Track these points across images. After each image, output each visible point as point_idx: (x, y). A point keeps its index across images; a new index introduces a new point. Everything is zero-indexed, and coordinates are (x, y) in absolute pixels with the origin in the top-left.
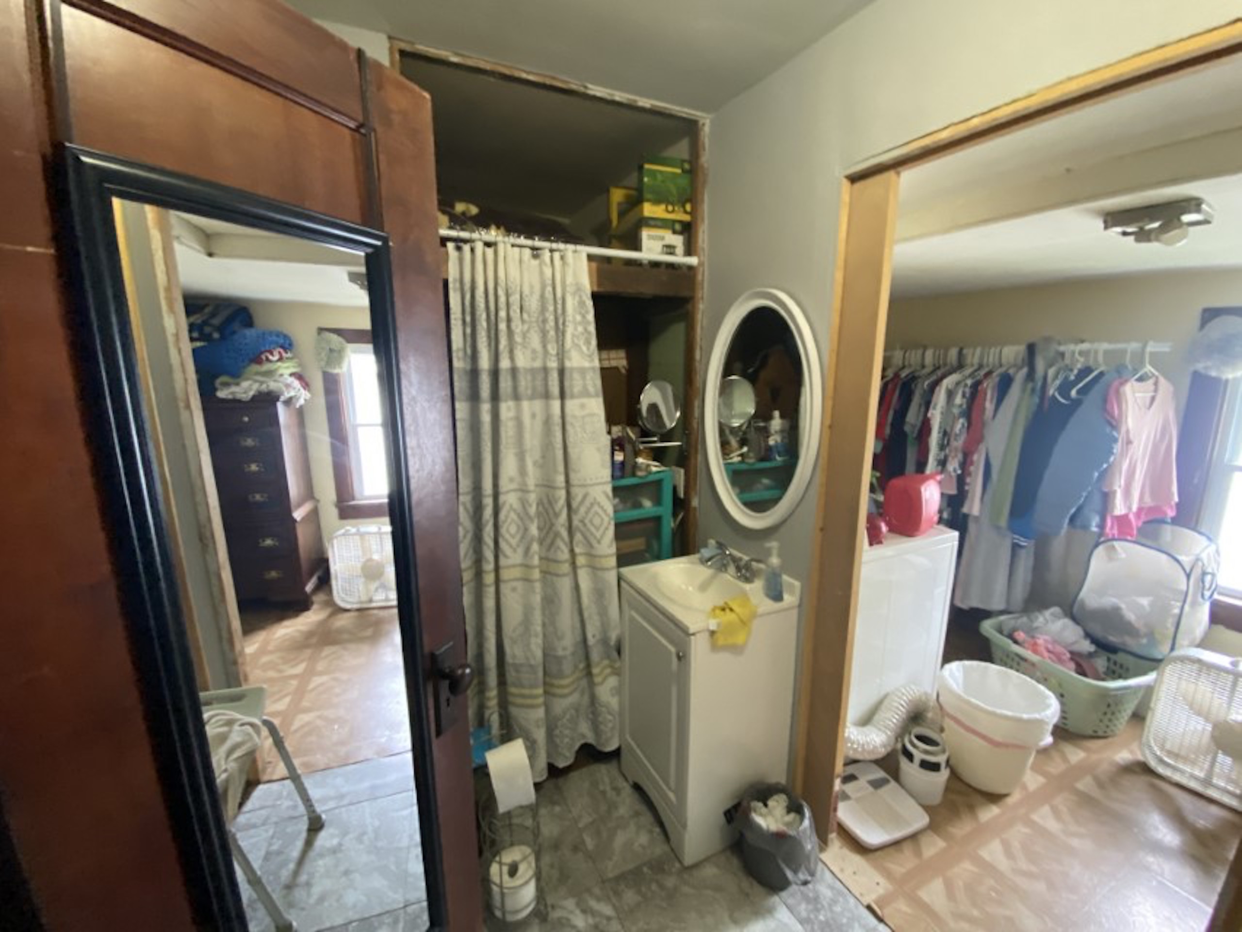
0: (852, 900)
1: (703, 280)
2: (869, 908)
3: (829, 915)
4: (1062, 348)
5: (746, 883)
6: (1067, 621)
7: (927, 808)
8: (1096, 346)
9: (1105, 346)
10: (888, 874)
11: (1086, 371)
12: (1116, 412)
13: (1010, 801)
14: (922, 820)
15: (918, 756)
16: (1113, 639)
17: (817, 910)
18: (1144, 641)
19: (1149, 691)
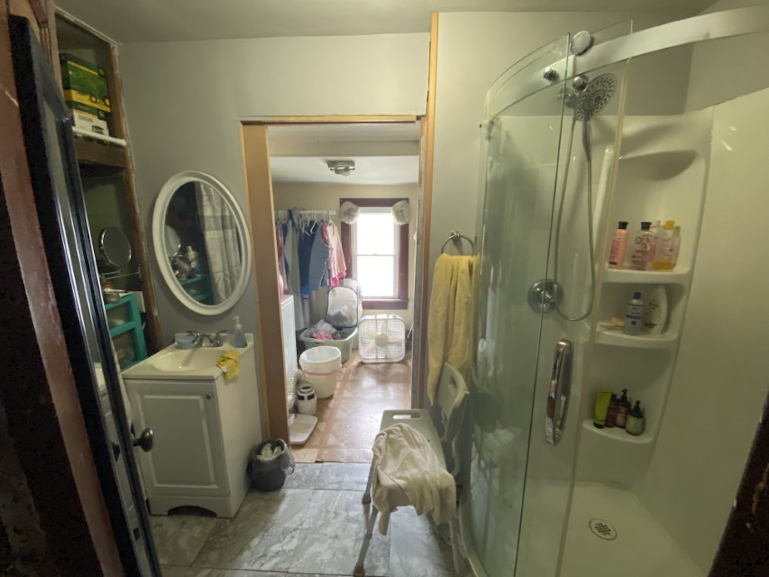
0: (309, 465)
1: (131, 157)
2: (317, 462)
3: (305, 476)
4: (301, 212)
5: (266, 496)
6: (326, 324)
7: (315, 415)
8: (312, 212)
9: (316, 212)
10: (315, 447)
11: (312, 222)
12: (327, 238)
13: (335, 396)
14: (315, 419)
15: (306, 396)
16: (341, 324)
17: (301, 478)
18: (349, 321)
19: (357, 336)
